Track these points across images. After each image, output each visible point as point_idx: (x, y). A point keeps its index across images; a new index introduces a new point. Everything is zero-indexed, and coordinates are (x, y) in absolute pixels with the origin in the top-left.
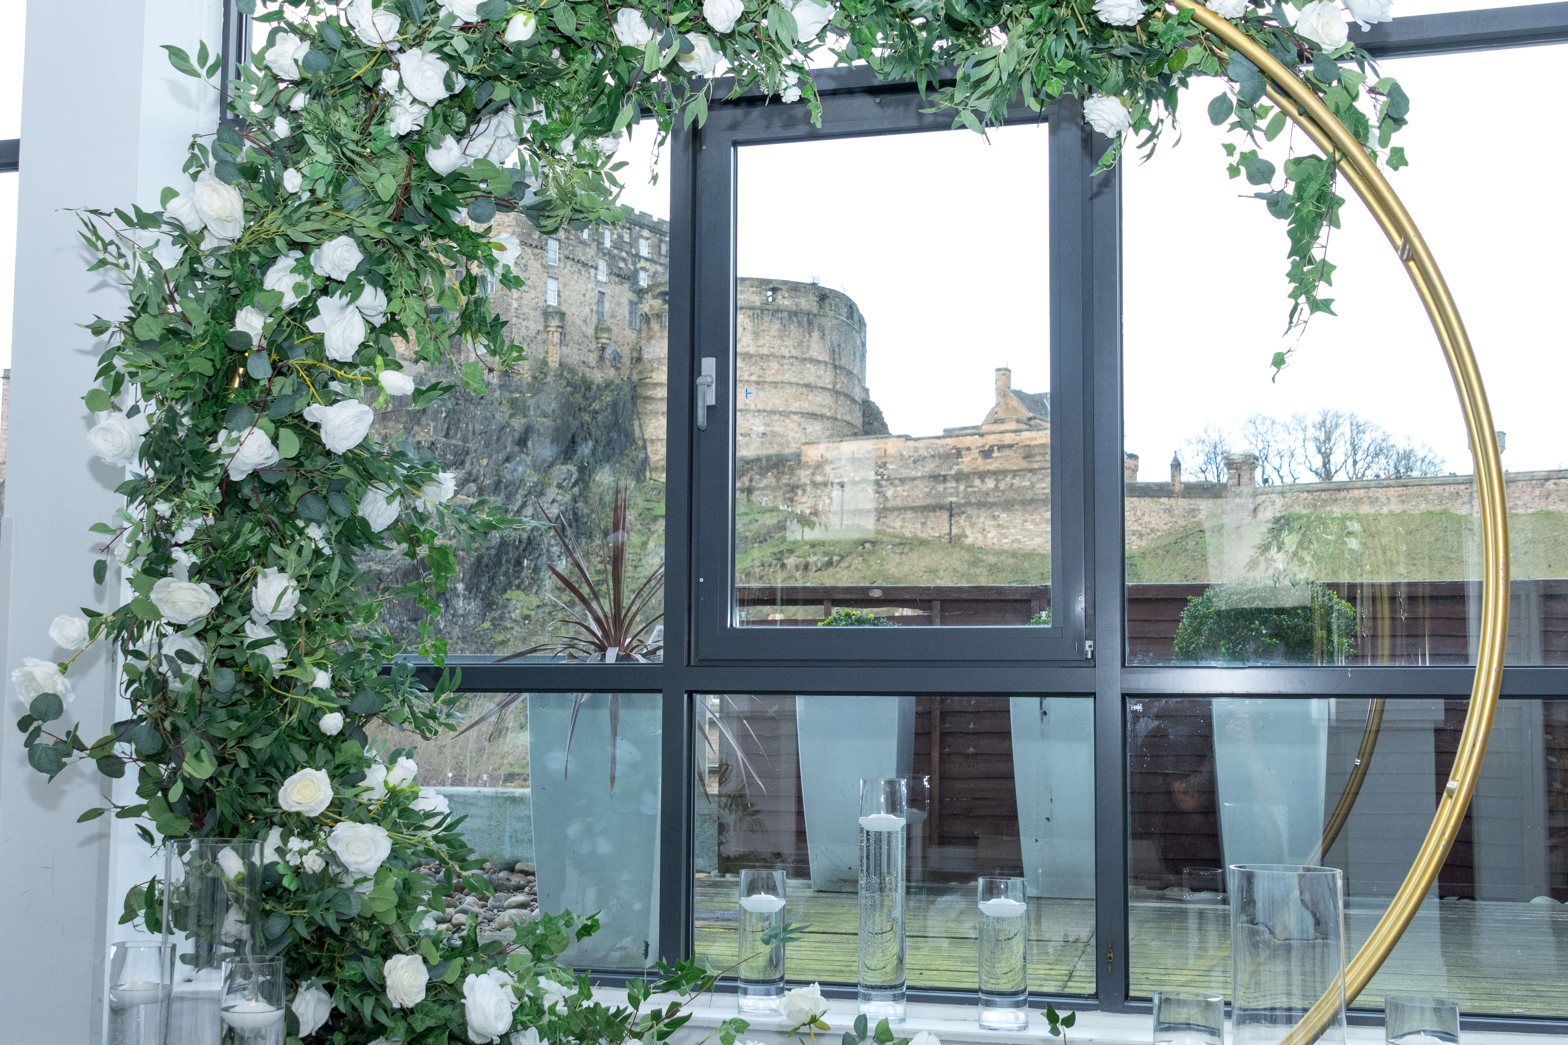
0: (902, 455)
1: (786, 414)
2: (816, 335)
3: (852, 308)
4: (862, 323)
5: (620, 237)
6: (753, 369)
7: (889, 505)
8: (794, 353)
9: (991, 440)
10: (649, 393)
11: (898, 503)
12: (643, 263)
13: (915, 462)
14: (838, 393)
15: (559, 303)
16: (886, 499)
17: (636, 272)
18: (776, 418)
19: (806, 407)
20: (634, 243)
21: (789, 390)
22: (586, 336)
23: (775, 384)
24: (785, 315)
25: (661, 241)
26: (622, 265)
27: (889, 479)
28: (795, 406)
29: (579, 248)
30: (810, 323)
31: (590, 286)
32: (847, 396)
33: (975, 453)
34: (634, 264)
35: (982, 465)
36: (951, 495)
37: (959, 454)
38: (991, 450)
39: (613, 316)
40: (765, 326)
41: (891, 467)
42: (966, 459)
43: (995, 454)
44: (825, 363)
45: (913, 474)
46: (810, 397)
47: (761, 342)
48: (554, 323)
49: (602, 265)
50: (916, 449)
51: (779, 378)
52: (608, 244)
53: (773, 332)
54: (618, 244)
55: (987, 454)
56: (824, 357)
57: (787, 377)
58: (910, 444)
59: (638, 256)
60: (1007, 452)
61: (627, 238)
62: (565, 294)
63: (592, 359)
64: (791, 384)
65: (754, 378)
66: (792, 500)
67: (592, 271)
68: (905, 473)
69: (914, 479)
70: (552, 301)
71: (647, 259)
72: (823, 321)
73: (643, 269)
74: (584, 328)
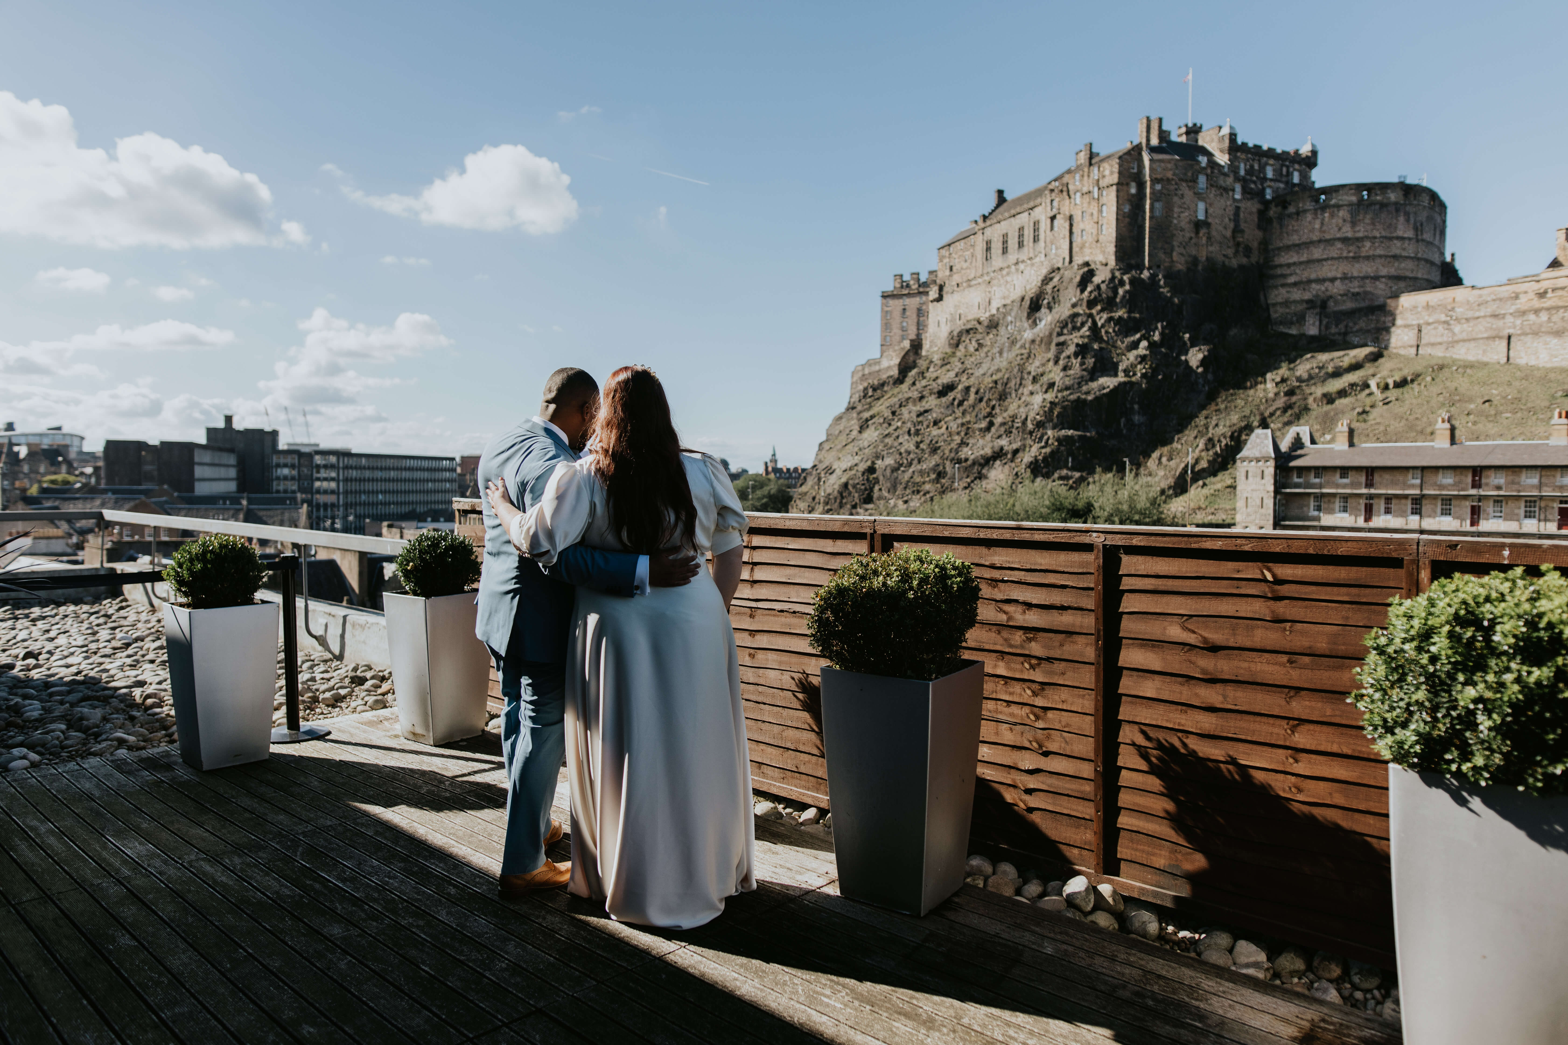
0: (1468, 301)
1: (1376, 278)
2: (1402, 219)
3: (1433, 196)
4: (1443, 207)
5: (1252, 167)
6: (1351, 248)
7: (1456, 338)
8: (1384, 234)
9: (1545, 285)
10: (1272, 272)
11: (1464, 336)
12: (1268, 183)
13: (1479, 305)
14: (1419, 259)
15: (1206, 217)
16: (1454, 334)
17: (1264, 189)
18: (1367, 281)
19: (1393, 272)
20: (1262, 169)
21: (1378, 261)
22: (1225, 237)
23: (1367, 258)
24: (1377, 207)
25: (1282, 166)
26: (1253, 186)
27: (1456, 319)
28: (1384, 272)
29: (1222, 177)
30: (1397, 210)
31: (1229, 203)
32: (1427, 261)
33: (1531, 295)
34: (1262, 184)
35: (1537, 303)
36: (1509, 328)
37: (1517, 297)
38: (1546, 292)
39: (1246, 222)
40: (1361, 217)
41: (1458, 310)
42: (1523, 299)
43: (1550, 295)
44: (1410, 239)
45: (1477, 314)
46: (1396, 264)
47: (1357, 229)
48: (1203, 231)
49: (1238, 188)
50: (1480, 296)
51: (1371, 253)
52: (1242, 172)
53: (1367, 221)
54: (1250, 172)
55: (1542, 295)
56: (1410, 234)
57: (1379, 252)
58: (1476, 292)
59: (1265, 179)
60: (1560, 293)
61: (1256, 167)
62: (1211, 211)
63: (1230, 252)
64: (1380, 256)
65: (1351, 254)
66: (1377, 338)
67: (1231, 193)
68: (1470, 314)
69: (1478, 318)
70: (1201, 216)
71: (1271, 180)
72: (1408, 208)
73: (1270, 187)
74: (1224, 232)
